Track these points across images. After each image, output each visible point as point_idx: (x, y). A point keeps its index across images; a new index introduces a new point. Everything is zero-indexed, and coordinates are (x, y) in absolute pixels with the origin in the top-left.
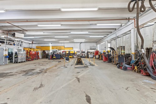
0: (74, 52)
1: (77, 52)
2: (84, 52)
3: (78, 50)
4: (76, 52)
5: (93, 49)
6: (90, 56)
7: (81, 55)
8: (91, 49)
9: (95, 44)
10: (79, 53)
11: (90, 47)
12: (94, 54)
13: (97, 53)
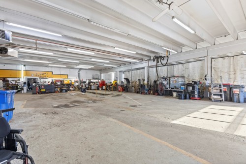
0: (70, 82)
1: (75, 81)
2: (85, 82)
3: (76, 78)
4: (73, 81)
5: (97, 79)
6: (93, 87)
7: (80, 86)
8: (94, 79)
9: (98, 73)
10: (77, 84)
11: (93, 76)
12: (97, 84)
13: (103, 83)
